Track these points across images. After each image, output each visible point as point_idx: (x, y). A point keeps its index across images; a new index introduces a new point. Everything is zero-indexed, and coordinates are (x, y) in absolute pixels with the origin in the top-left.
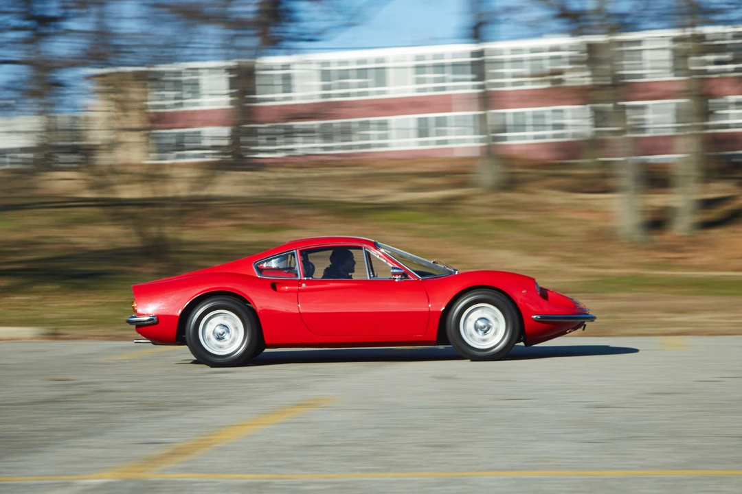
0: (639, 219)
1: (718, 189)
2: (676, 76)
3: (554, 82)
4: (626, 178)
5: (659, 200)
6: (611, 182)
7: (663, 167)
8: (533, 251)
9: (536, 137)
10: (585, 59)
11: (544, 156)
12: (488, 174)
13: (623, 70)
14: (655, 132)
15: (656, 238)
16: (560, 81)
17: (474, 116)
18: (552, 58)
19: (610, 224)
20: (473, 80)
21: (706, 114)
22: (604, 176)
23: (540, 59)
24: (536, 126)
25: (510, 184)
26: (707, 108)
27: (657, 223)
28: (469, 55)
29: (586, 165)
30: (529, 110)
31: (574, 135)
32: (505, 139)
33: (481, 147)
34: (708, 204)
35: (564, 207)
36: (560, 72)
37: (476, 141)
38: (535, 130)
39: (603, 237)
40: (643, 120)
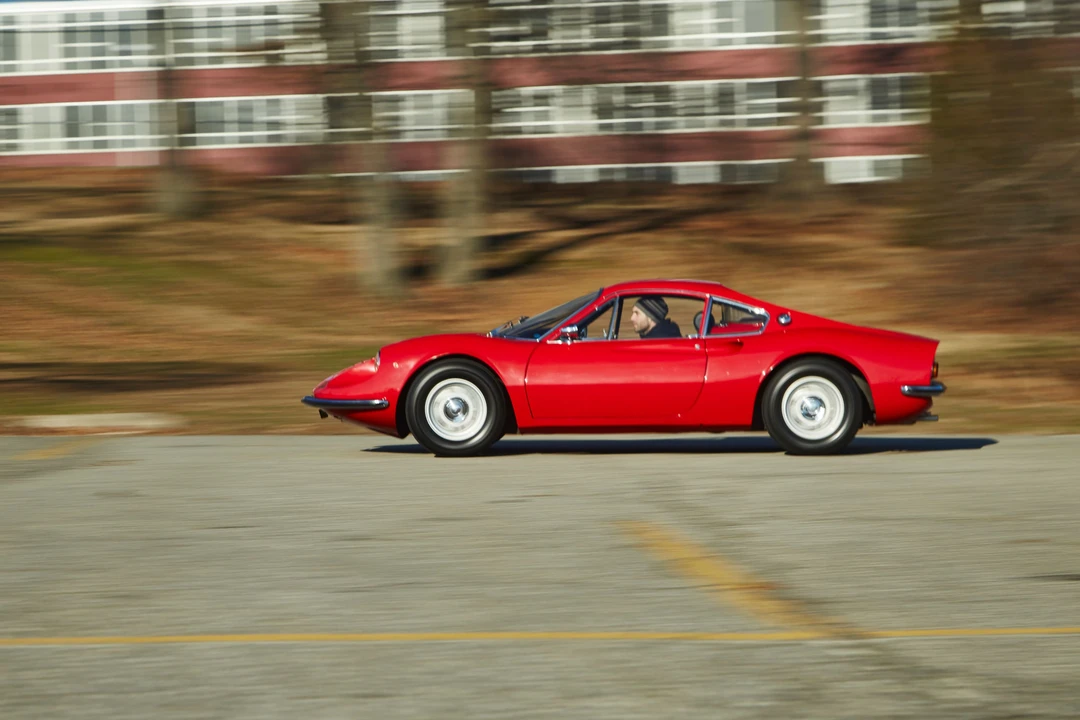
0: (393, 263)
1: (508, 222)
2: (448, 55)
3: (269, 58)
4: (373, 204)
5: (422, 236)
6: (353, 209)
7: (429, 187)
8: (239, 307)
9: (242, 140)
10: (318, 25)
11: (253, 168)
12: (171, 194)
13: (368, 46)
14: (417, 137)
15: (420, 291)
16: (277, 58)
17: (151, 105)
18: (268, 23)
19: (348, 270)
20: (151, 53)
21: (488, 111)
22: (343, 200)
23: (248, 25)
24: (245, 123)
25: (206, 208)
26: (490, 103)
27: (419, 268)
28: (145, 16)
29: (314, 183)
30: (232, 100)
31: (299, 138)
32: (193, 141)
33: (161, 152)
34: (494, 243)
35: (285, 244)
36: (279, 45)
37: (153, 143)
38: (240, 130)
39: (339, 289)
40: (396, 119)
